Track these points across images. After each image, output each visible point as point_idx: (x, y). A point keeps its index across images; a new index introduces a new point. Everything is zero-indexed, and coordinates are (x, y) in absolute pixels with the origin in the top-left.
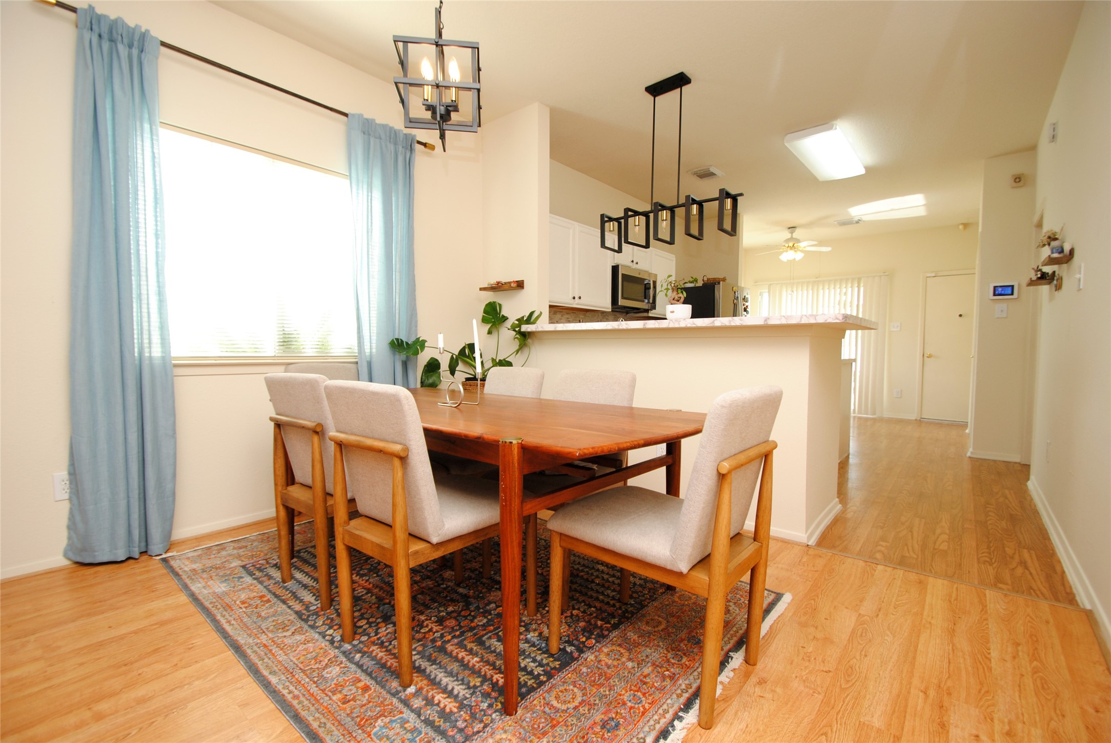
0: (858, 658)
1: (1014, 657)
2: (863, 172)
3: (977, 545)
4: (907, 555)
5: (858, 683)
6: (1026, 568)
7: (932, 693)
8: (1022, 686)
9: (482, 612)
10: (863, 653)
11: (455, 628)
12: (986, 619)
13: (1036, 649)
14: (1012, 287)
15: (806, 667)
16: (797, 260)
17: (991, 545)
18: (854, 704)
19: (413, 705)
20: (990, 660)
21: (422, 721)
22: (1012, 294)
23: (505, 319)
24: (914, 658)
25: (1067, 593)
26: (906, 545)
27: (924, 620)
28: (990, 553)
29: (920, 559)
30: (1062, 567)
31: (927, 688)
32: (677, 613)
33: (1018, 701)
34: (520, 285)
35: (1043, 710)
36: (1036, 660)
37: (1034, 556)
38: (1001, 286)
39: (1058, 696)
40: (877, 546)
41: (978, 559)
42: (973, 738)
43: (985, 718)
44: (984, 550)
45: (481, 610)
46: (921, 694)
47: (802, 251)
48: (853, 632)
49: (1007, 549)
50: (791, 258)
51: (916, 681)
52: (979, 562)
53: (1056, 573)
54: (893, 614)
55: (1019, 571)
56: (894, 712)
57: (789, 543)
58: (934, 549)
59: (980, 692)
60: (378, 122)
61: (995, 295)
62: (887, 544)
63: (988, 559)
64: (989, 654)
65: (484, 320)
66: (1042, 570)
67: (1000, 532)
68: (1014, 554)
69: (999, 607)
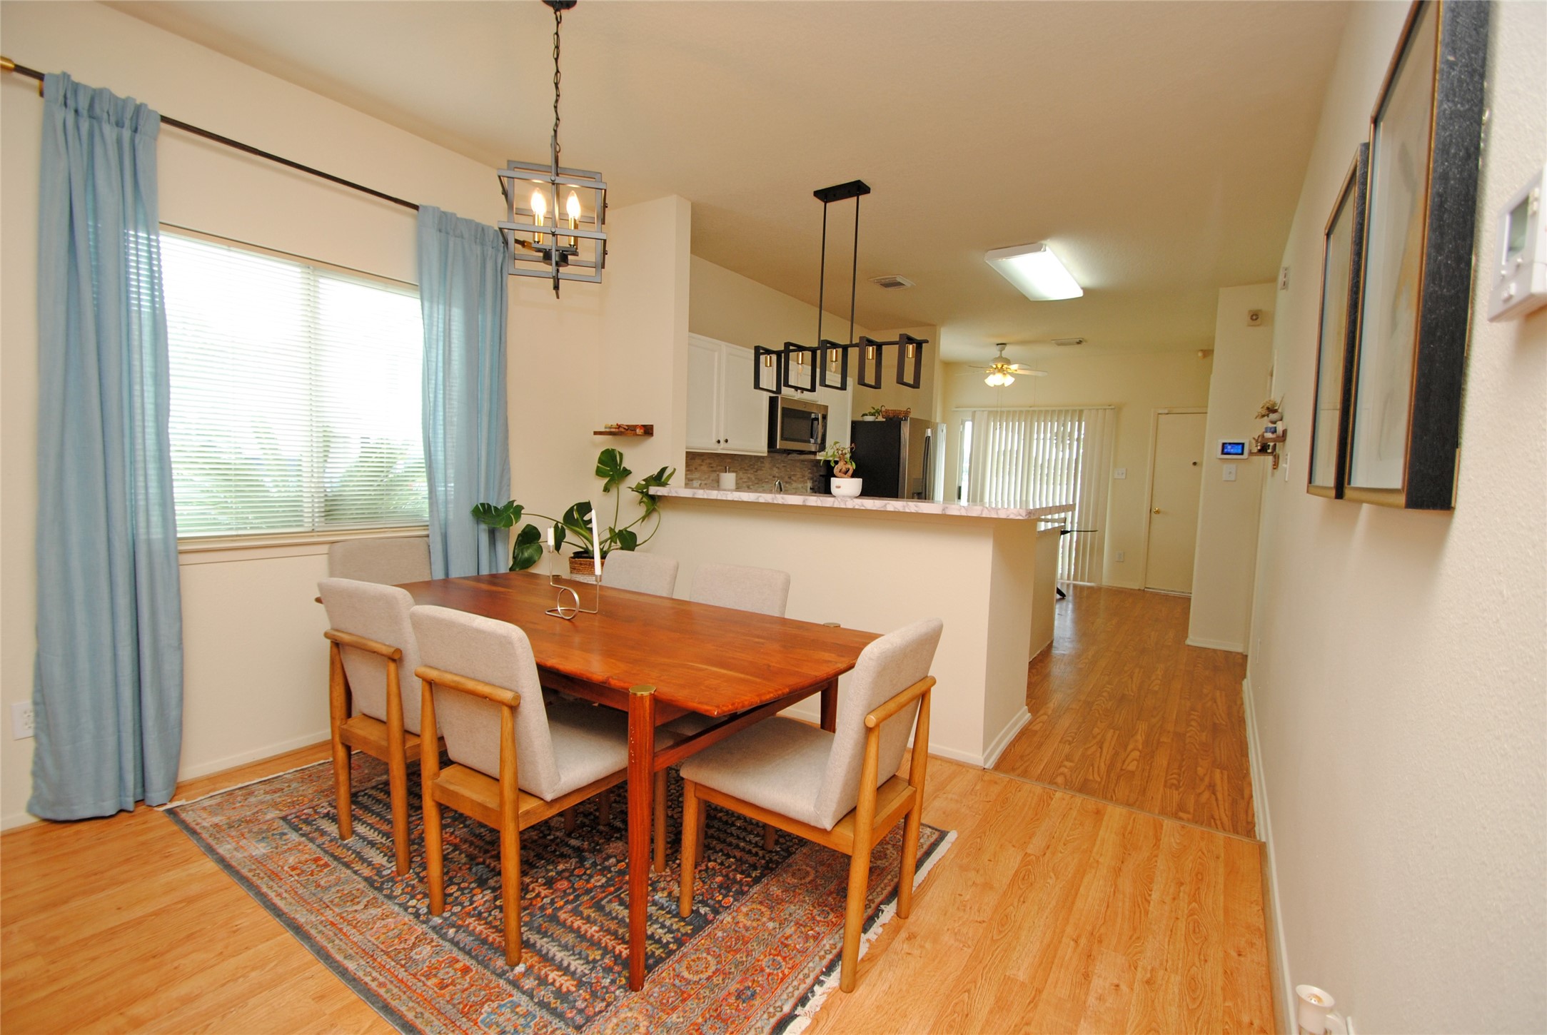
0: (1016, 904)
1: (1174, 899)
2: (1080, 294)
3: (1169, 764)
4: (1091, 778)
5: (1010, 934)
6: (1214, 793)
7: (1083, 941)
8: (1174, 931)
9: (600, 870)
10: (1022, 899)
11: (568, 891)
12: (1156, 856)
13: (1199, 888)
14: (1243, 445)
15: (960, 918)
16: (1006, 385)
17: (1184, 763)
18: (1002, 957)
19: (523, 987)
20: (1150, 903)
21: (536, 1004)
22: (1242, 454)
23: (627, 473)
24: (1073, 903)
25: (1248, 823)
26: (1093, 765)
27: (1092, 859)
28: (1179, 775)
29: (1103, 783)
30: (1251, 791)
31: (1079, 936)
32: (828, 860)
33: (1166, 947)
34: (648, 431)
35: (1188, 955)
36: (1195, 901)
37: (1226, 777)
38: (1230, 444)
39: (1206, 939)
40: (1060, 767)
41: (1166, 781)
42: (1113, 987)
43: (1130, 966)
44: (1175, 771)
45: (599, 867)
46: (1072, 943)
47: (1012, 375)
48: (1016, 874)
49: (1199, 769)
50: (999, 383)
51: (1069, 930)
52: (1165, 786)
53: (1243, 798)
54: (1061, 852)
55: (1206, 795)
56: (1040, 965)
57: (964, 767)
58: (1121, 770)
59: (1130, 938)
60: (459, 216)
61: (1223, 453)
62: (1071, 764)
63: (1175, 782)
64: (1150, 895)
65: (599, 473)
66: (1229, 795)
67: (1197, 746)
68: (1205, 775)
69: (1173, 840)
